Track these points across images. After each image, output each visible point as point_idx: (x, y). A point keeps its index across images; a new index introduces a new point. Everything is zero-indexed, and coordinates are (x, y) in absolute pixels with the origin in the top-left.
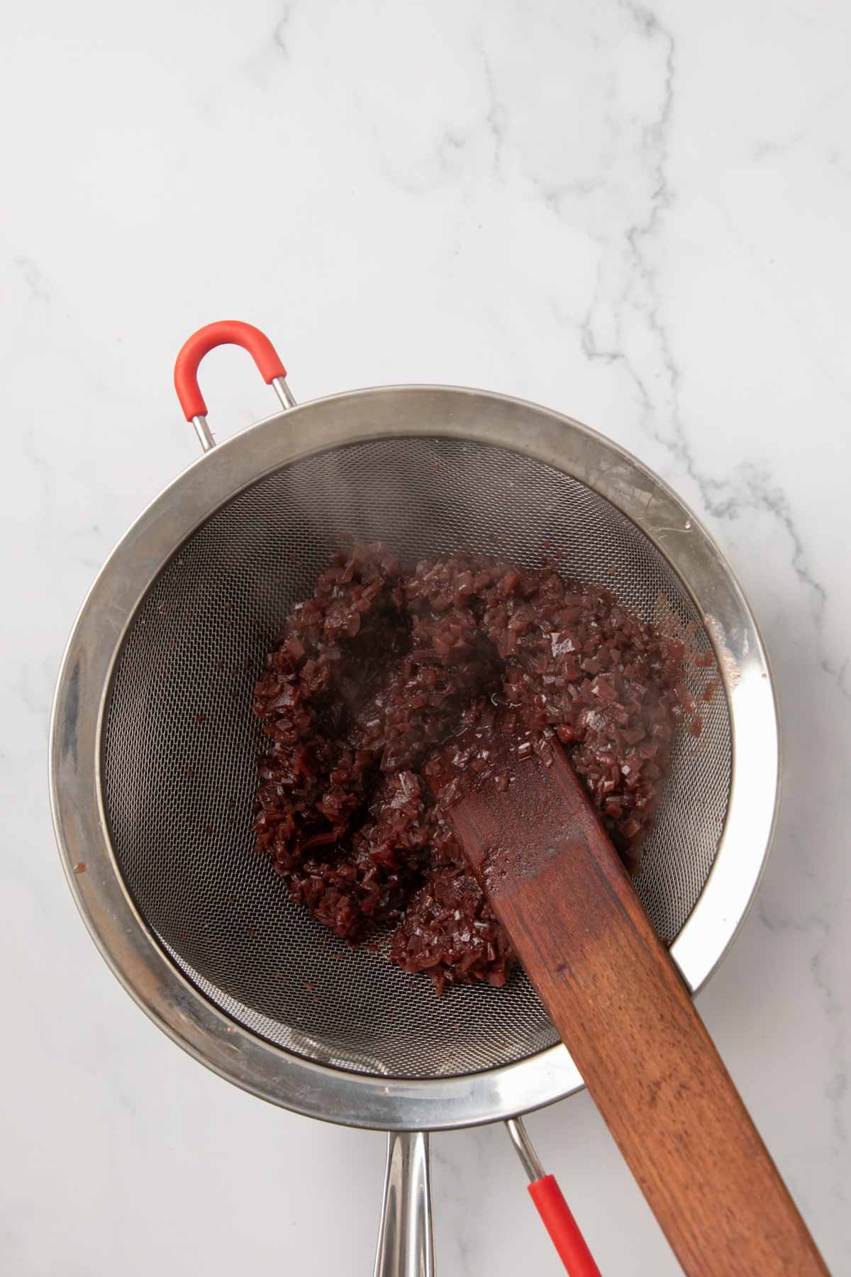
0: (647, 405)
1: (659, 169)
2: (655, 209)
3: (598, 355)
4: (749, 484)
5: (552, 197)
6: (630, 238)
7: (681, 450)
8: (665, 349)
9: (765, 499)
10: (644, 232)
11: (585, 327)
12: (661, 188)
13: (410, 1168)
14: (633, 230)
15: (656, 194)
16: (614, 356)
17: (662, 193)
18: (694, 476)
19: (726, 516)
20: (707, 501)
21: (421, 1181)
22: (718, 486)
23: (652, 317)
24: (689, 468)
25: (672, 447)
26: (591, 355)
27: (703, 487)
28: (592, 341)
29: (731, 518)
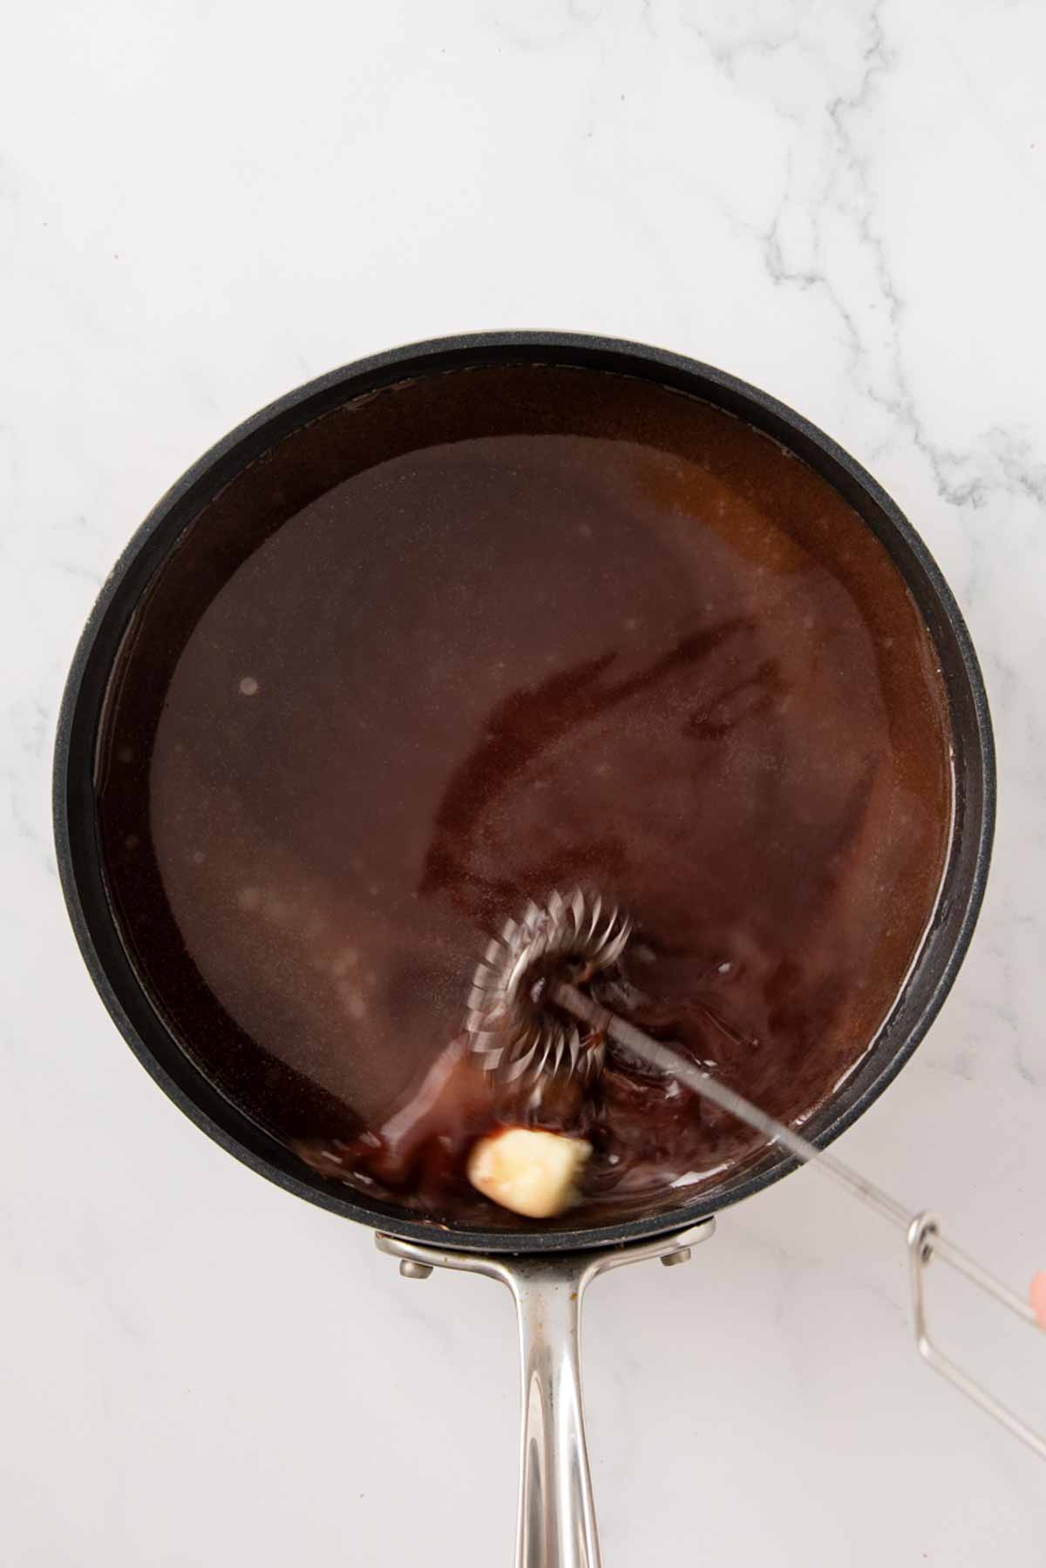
0: (857, 348)
1: (873, 17)
2: (868, 73)
3: (787, 278)
4: (1001, 459)
5: (724, 56)
6: (833, 114)
7: (904, 411)
8: (881, 268)
9: (1023, 480)
10: (852, 105)
11: (769, 238)
12: (878, 44)
13: (554, 1414)
14: (838, 102)
15: (870, 51)
16: (811, 280)
17: (877, 51)
18: (924, 448)
19: (969, 502)
20: (942, 481)
21: (572, 1430)
22: (957, 461)
23: (864, 223)
24: (917, 436)
25: (893, 407)
26: (778, 277)
27: (935, 462)
28: (779, 257)
29: (976, 505)
